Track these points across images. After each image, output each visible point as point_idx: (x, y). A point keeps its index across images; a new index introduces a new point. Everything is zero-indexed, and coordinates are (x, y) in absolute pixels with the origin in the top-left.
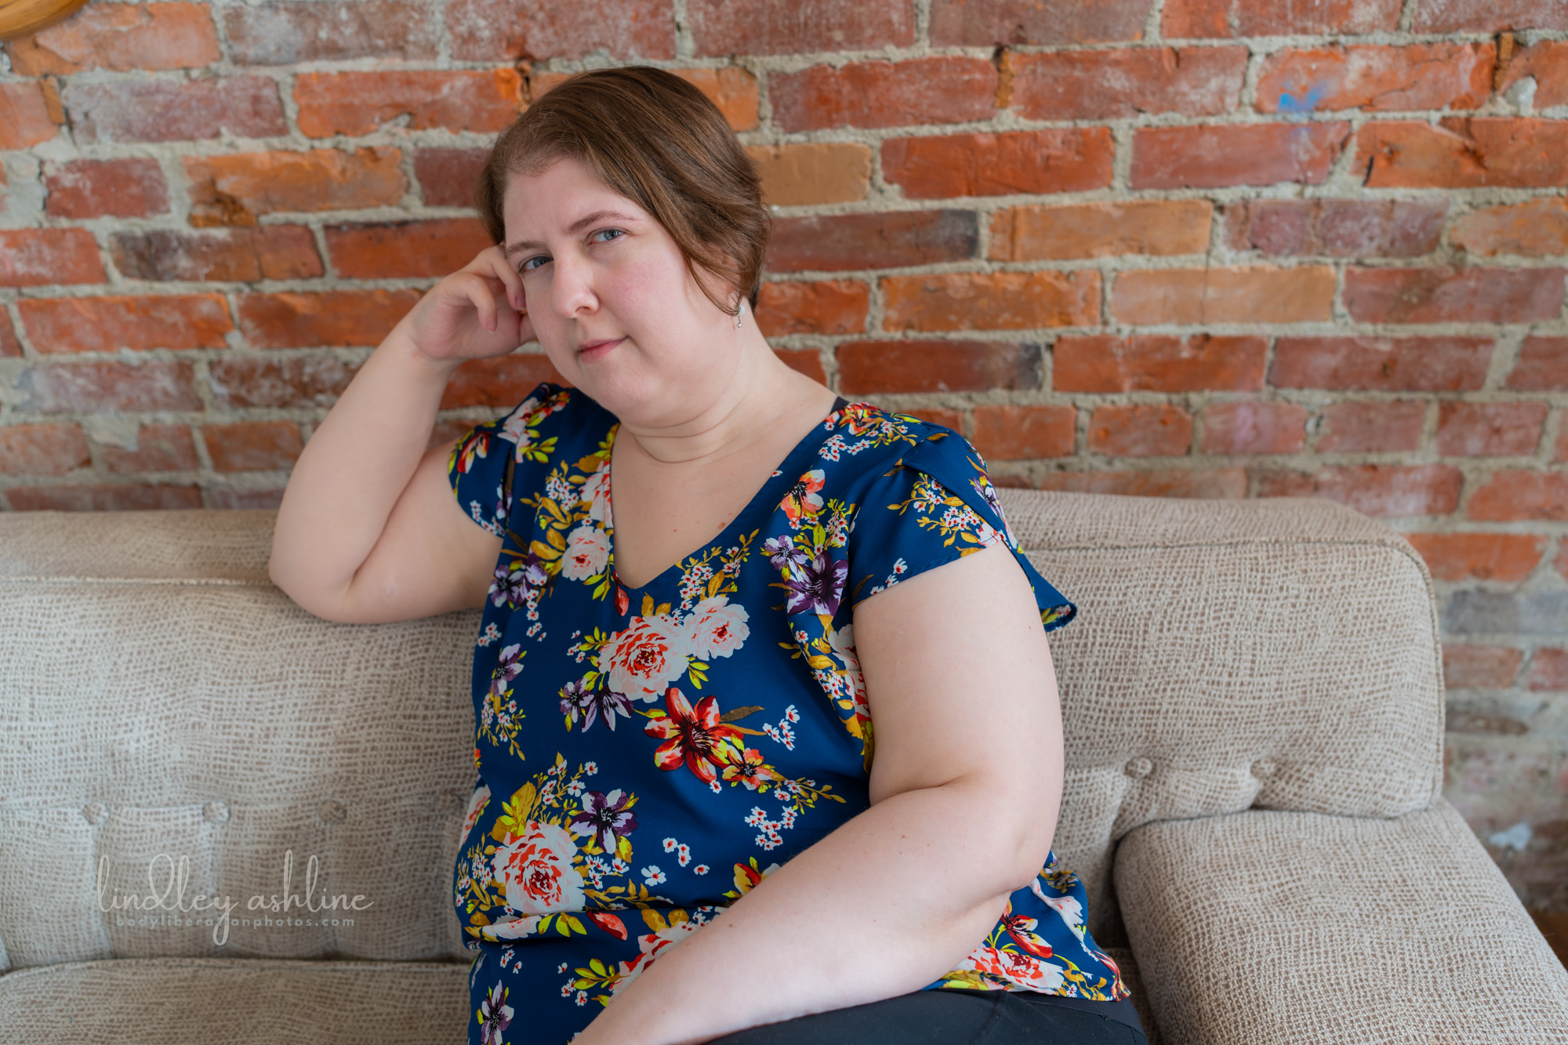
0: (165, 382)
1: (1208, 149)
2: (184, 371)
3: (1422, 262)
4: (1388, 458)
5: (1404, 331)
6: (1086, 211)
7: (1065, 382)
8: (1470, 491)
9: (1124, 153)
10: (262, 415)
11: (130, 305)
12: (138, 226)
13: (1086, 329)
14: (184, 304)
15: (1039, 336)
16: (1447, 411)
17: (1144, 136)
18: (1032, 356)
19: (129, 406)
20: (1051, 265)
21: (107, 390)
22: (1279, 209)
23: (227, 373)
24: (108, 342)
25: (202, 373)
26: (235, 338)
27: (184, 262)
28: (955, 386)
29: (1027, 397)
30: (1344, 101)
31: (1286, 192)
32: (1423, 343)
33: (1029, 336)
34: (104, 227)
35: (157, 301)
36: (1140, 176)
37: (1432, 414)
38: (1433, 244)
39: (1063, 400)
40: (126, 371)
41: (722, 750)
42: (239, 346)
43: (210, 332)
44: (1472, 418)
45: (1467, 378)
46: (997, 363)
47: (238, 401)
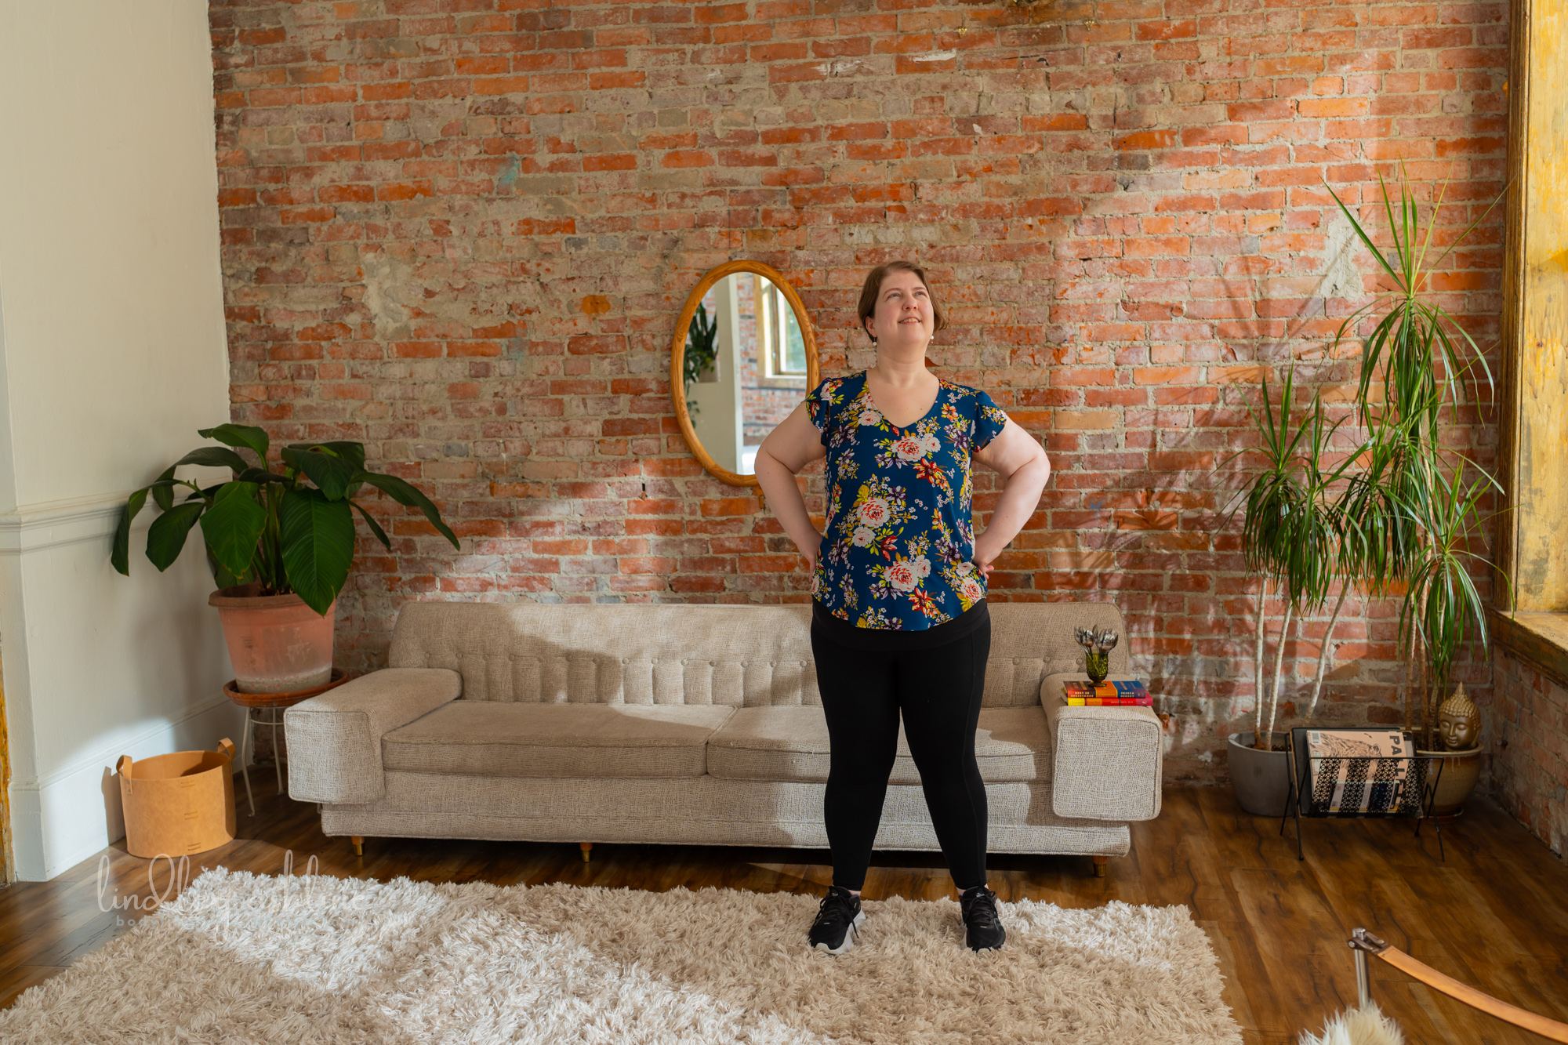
0: (775, 582)
1: (1072, 518)
2: (781, 579)
3: (1139, 551)
4: (1138, 612)
5: (1137, 572)
6: (1040, 535)
7: (1038, 586)
8: (1165, 624)
9: (1049, 519)
10: (800, 592)
11: (770, 558)
12: (776, 536)
13: (1043, 570)
14: (785, 558)
15: (1030, 572)
16: (1154, 597)
17: (1055, 514)
18: (1028, 578)
19: (763, 589)
20: (1031, 550)
21: (758, 584)
22: (1094, 535)
23: (793, 579)
24: (761, 569)
25: (786, 579)
26: (797, 569)
27: (787, 546)
28: (1006, 587)
29: (1027, 591)
30: (1107, 506)
31: (1096, 530)
32: (1142, 575)
33: (1027, 572)
34: (767, 536)
35: (778, 557)
36: (1055, 525)
37: (1150, 598)
38: (1140, 546)
39: (1038, 592)
40: (764, 578)
41: (937, 474)
42: (798, 571)
43: (790, 567)
44: (1161, 599)
45: (1157, 587)
46: (1018, 580)
47: (795, 588)
